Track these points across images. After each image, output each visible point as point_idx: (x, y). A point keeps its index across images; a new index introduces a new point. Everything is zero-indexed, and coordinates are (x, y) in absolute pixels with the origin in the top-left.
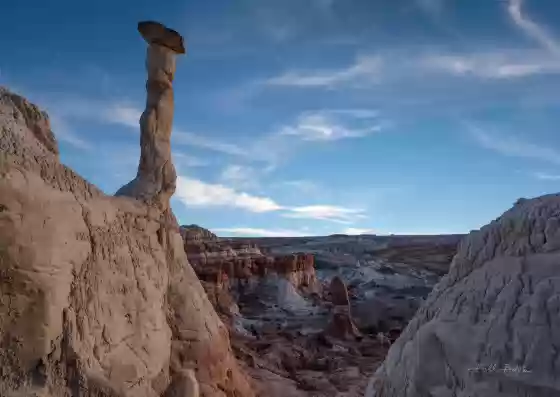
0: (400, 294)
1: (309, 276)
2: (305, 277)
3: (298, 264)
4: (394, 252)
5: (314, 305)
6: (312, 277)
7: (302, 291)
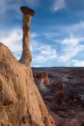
0: (75, 86)
1: (47, 80)
2: (45, 80)
3: (44, 76)
4: (72, 72)
5: (48, 89)
6: (48, 80)
7: (45, 84)
